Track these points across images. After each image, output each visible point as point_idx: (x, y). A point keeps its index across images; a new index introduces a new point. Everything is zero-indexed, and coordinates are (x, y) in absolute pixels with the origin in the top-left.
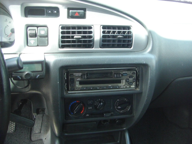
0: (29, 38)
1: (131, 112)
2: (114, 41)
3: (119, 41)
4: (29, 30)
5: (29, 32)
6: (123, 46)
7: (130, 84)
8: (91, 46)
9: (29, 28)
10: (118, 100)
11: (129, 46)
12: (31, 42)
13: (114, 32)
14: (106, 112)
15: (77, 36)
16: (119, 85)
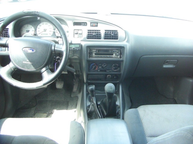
0: (75, 35)
1: (120, 71)
2: (110, 36)
3: (113, 36)
5: (75, 32)
6: (115, 39)
7: (118, 56)
8: (100, 38)
9: (75, 30)
10: (114, 65)
11: (117, 39)
13: (110, 33)
14: (107, 70)
15: (94, 34)
16: (112, 56)
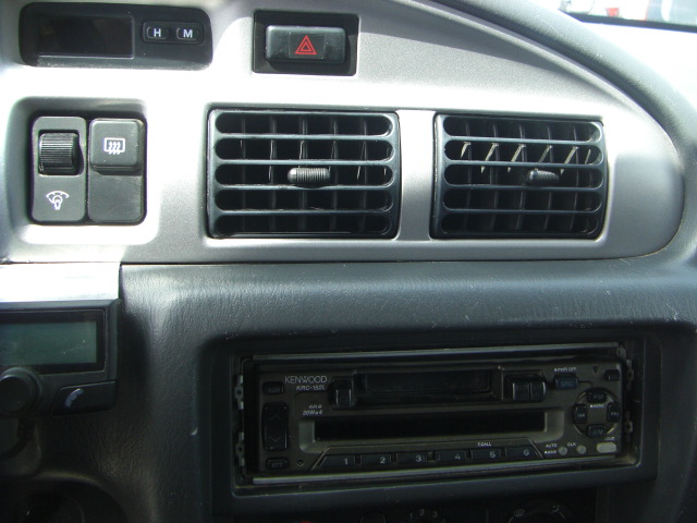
0: (40, 178)
2: (506, 199)
3: (536, 195)
4: (41, 132)
5: (40, 144)
6: (556, 229)
7: (592, 433)
8: (383, 226)
9: (43, 122)
10: (520, 514)
11: (587, 225)
12: (53, 201)
13: (506, 151)
16: (535, 438)
